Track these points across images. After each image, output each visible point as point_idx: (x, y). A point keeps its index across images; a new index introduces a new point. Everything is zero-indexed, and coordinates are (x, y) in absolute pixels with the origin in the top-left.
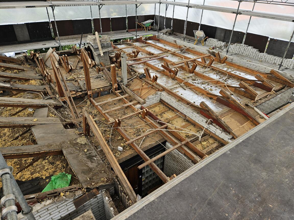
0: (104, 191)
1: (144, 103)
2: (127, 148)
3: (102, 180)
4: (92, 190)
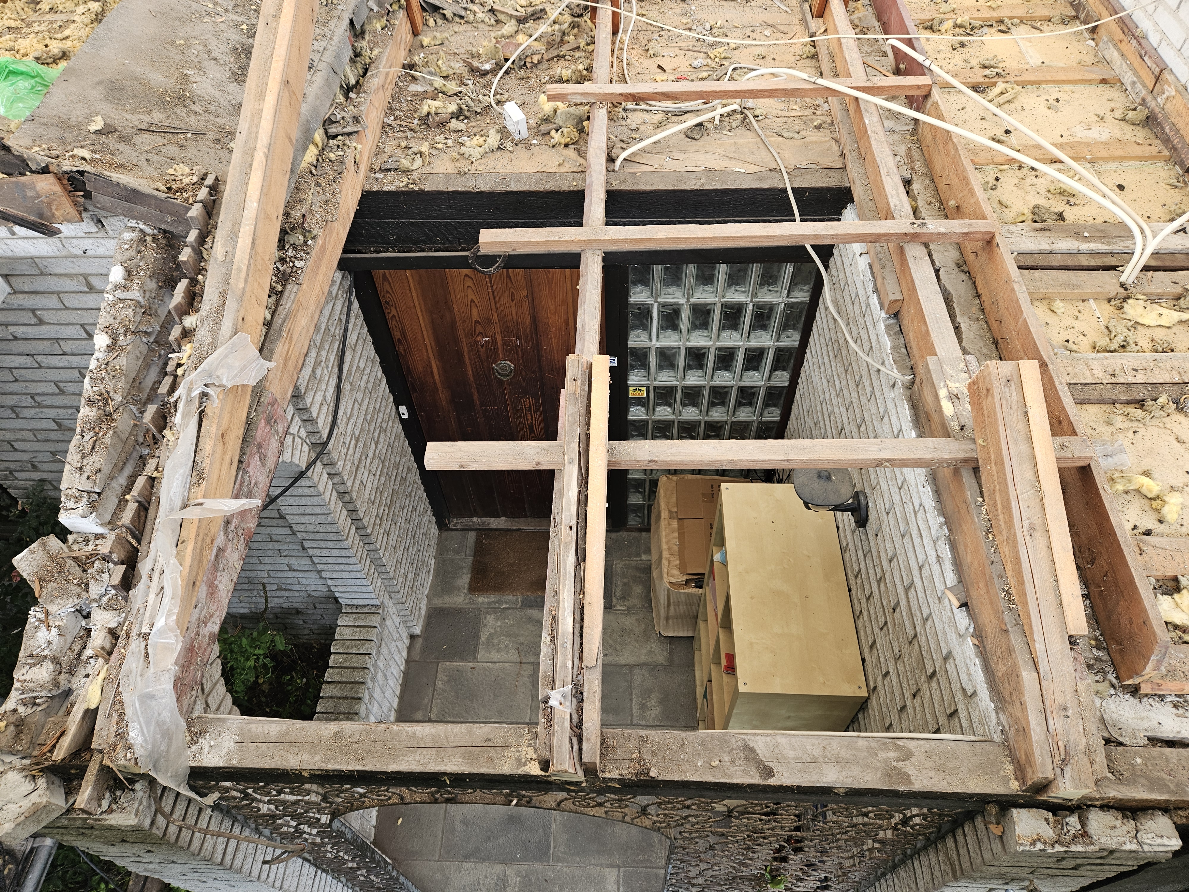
0: (133, 229)
2: (557, 136)
3: (171, 171)
4: (32, 172)
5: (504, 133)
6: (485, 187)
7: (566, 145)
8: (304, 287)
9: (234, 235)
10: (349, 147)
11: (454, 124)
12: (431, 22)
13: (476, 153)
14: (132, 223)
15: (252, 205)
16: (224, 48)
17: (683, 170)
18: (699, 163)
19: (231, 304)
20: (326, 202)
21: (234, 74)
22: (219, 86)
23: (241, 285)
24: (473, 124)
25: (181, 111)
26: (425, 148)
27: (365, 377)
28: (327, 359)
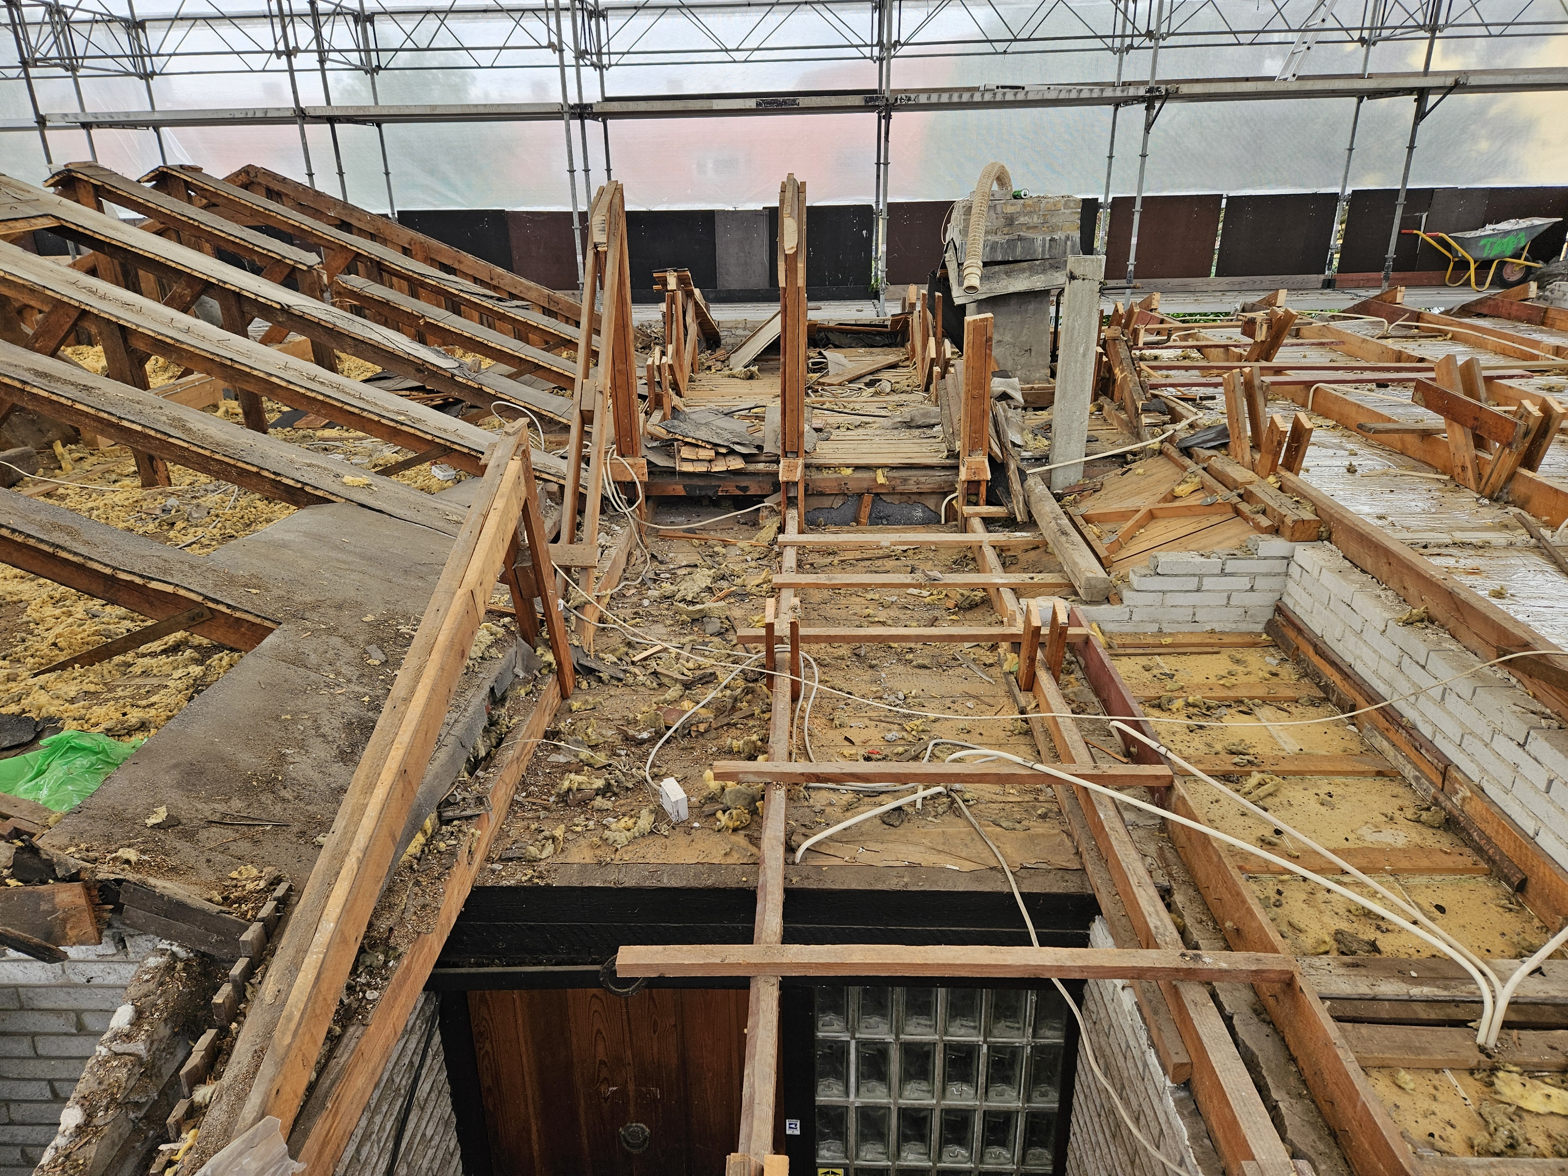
0: (163, 953)
1: (1108, 600)
2: (723, 819)
3: (234, 874)
4: (56, 879)
5: (660, 813)
6: (630, 882)
7: (735, 830)
8: (372, 1028)
9: (295, 967)
10: (465, 834)
11: (599, 802)
12: (584, 685)
13: (622, 838)
14: (164, 944)
15: (328, 926)
16: (337, 723)
17: (881, 864)
18: (900, 856)
19: (267, 1069)
20: (424, 907)
21: (342, 752)
22: (321, 767)
23: (287, 1040)
24: (622, 802)
25: (267, 798)
26: (559, 832)
27: (430, 1152)
28: (382, 1127)
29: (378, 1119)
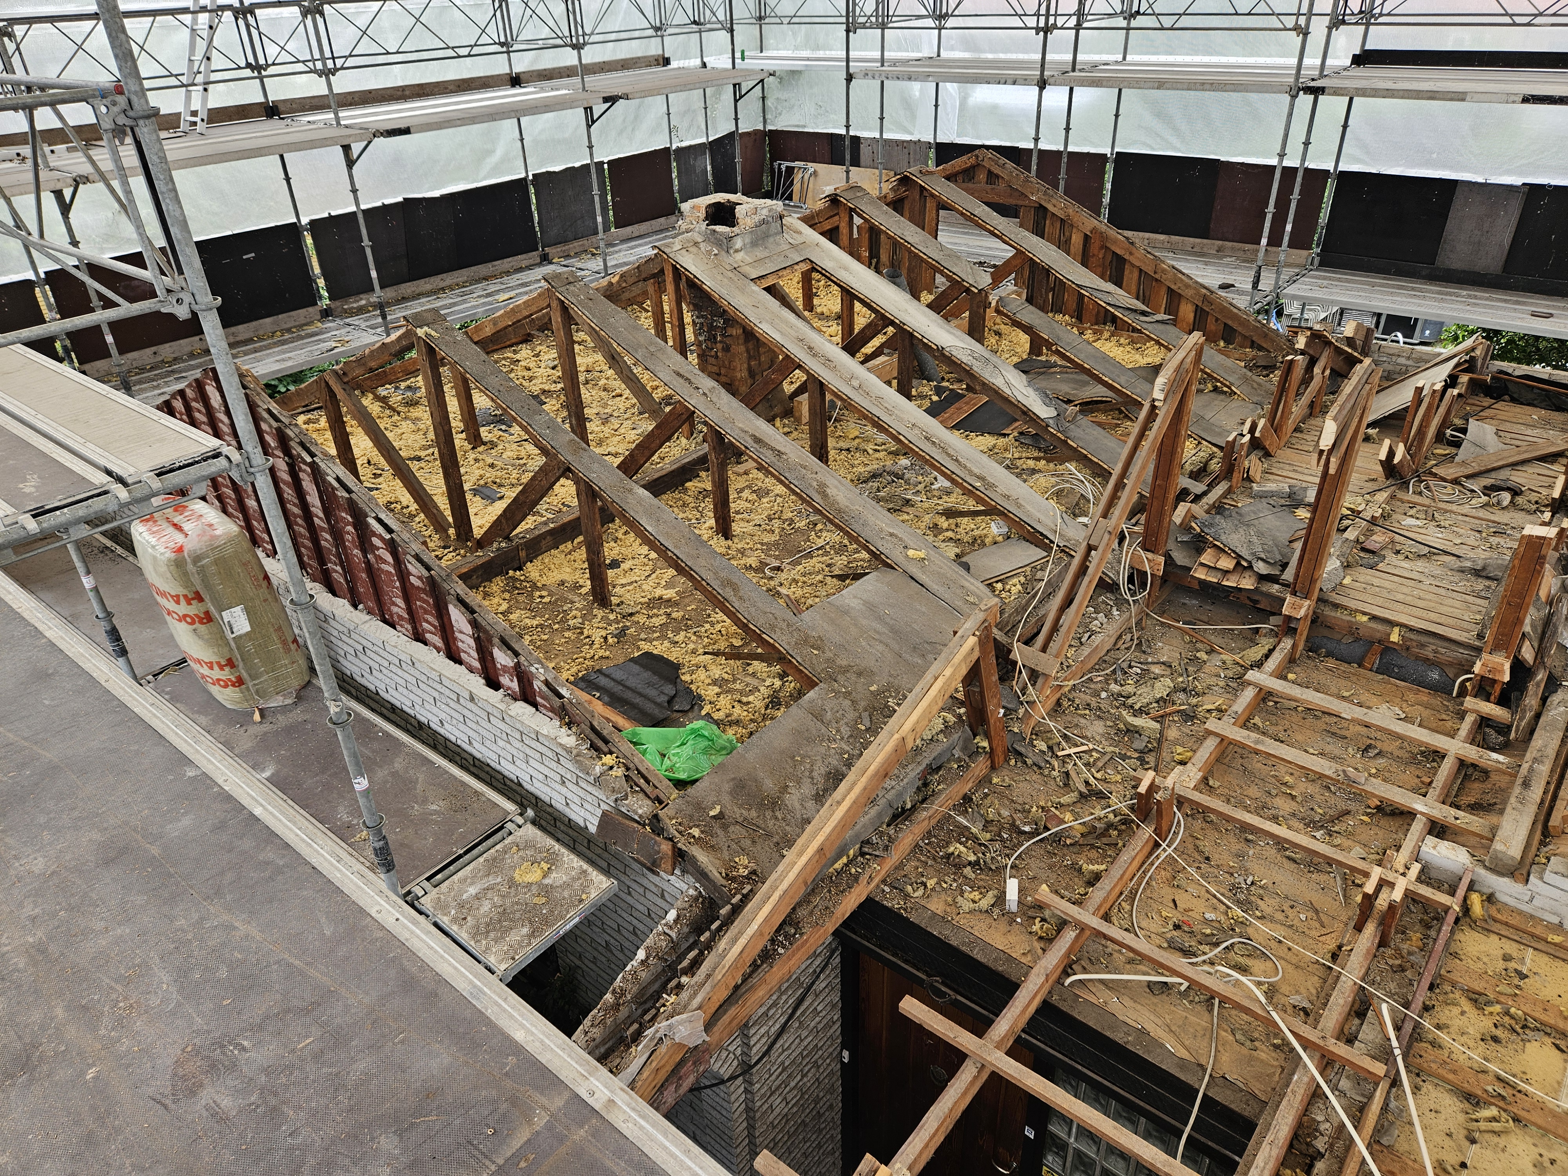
0: (696, 889)
1: (1513, 877)
2: (1038, 925)
3: (737, 860)
4: (663, 837)
5: (998, 900)
6: (954, 942)
7: (1041, 938)
8: (774, 969)
9: (735, 941)
10: (870, 867)
11: (968, 871)
12: (1013, 762)
13: (967, 906)
14: (698, 885)
15: (755, 926)
16: (823, 771)
17: (1122, 1018)
18: (1139, 1019)
19: (708, 987)
20: (827, 908)
21: (818, 793)
22: (802, 801)
23: (719, 977)
24: (983, 877)
25: (768, 814)
26: (931, 883)
27: (818, 1019)
28: (786, 1001)
29: (784, 998)
